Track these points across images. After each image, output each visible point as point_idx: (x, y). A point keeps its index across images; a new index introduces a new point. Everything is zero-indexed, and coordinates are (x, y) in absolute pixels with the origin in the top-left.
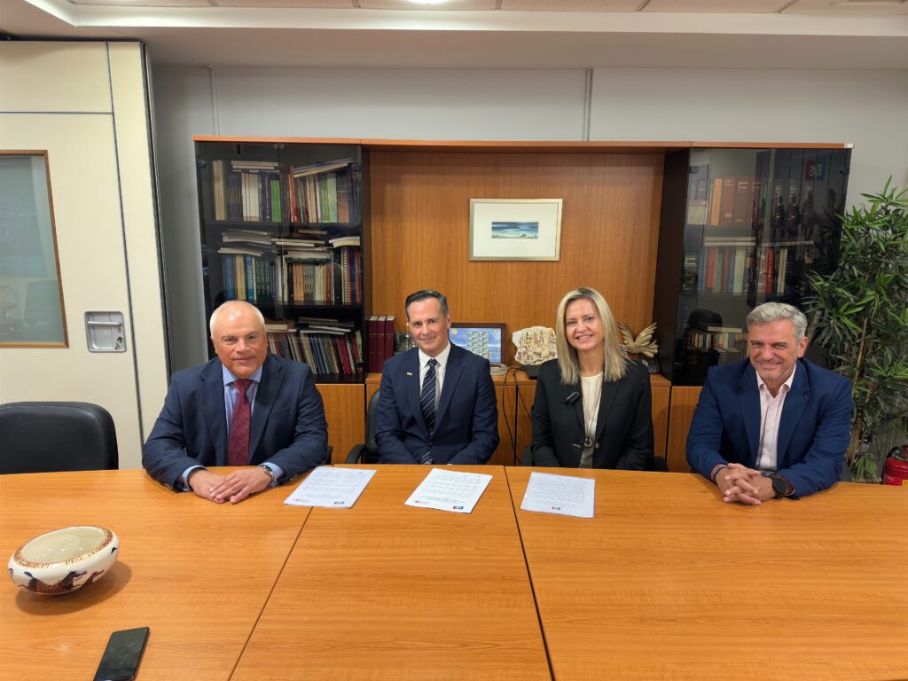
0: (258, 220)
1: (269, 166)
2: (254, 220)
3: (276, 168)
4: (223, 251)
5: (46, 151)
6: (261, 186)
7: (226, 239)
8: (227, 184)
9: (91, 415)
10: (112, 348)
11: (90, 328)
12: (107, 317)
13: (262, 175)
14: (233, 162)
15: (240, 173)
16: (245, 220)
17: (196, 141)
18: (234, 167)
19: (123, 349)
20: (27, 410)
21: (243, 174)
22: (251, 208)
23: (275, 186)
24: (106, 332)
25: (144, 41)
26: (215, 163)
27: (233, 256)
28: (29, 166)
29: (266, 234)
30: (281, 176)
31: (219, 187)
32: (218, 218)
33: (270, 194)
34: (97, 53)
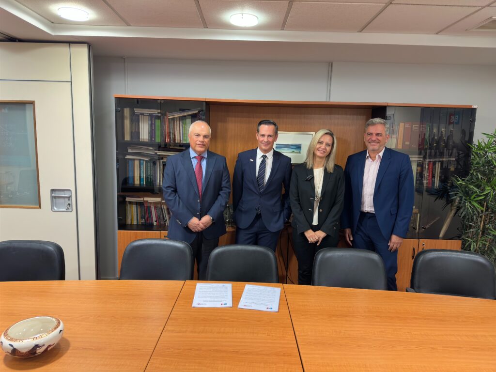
0: (148, 141)
1: (155, 112)
2: (146, 141)
3: (159, 113)
4: (128, 157)
5: (34, 101)
6: (150, 122)
7: (130, 151)
8: (132, 121)
9: (51, 248)
10: (64, 209)
11: (53, 198)
12: (62, 192)
13: (151, 116)
14: (135, 109)
15: (139, 115)
16: (141, 140)
17: (115, 98)
18: (136, 112)
19: (70, 210)
20: (16, 245)
21: (140, 116)
22: (144, 134)
23: (158, 123)
24: (62, 200)
25: (90, 43)
26: (125, 109)
27: (134, 160)
28: (25, 110)
29: (152, 148)
30: (161, 117)
31: (127, 123)
32: (126, 139)
33: (155, 126)
34: (64, 49)
